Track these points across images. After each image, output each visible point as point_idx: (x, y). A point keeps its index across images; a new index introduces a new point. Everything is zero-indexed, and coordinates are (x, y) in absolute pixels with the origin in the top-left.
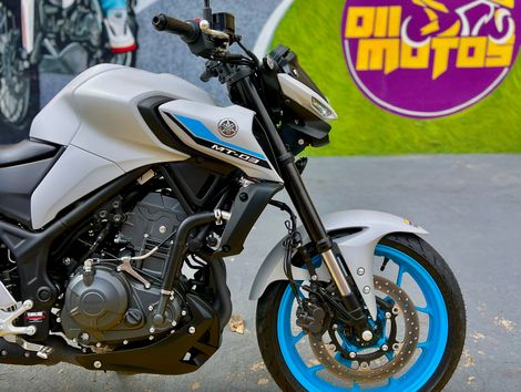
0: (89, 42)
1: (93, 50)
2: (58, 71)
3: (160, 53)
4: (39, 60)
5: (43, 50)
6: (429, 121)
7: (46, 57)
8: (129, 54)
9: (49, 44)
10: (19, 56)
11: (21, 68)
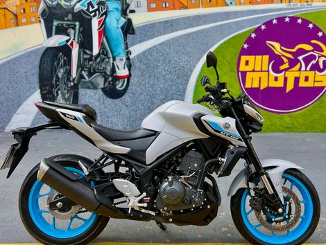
0: (105, 73)
1: (107, 77)
2: (89, 88)
3: (142, 79)
4: (79, 82)
5: (81, 77)
6: (284, 115)
7: (83, 80)
8: (126, 79)
9: (85, 74)
10: (68, 79)
11: (69, 86)
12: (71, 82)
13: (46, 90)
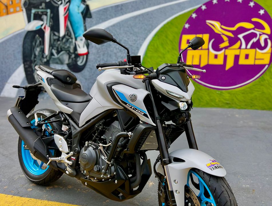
0: (69, 51)
1: (71, 54)
2: (57, 63)
3: (98, 56)
5: (52, 54)
6: (224, 91)
7: (53, 57)
9: (54, 52)
10: (43, 56)
11: (43, 61)
12: (44, 58)
13: (27, 64)
